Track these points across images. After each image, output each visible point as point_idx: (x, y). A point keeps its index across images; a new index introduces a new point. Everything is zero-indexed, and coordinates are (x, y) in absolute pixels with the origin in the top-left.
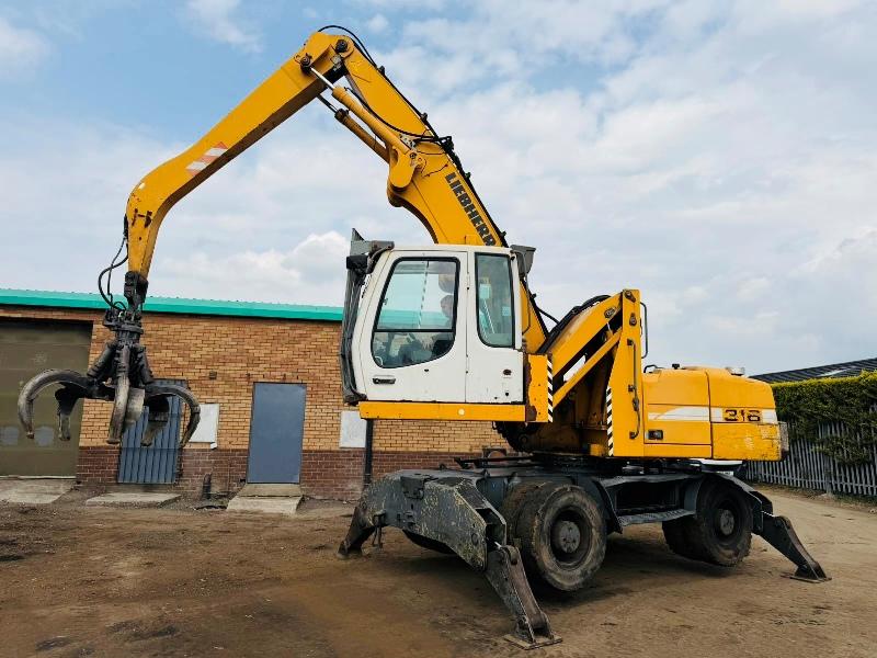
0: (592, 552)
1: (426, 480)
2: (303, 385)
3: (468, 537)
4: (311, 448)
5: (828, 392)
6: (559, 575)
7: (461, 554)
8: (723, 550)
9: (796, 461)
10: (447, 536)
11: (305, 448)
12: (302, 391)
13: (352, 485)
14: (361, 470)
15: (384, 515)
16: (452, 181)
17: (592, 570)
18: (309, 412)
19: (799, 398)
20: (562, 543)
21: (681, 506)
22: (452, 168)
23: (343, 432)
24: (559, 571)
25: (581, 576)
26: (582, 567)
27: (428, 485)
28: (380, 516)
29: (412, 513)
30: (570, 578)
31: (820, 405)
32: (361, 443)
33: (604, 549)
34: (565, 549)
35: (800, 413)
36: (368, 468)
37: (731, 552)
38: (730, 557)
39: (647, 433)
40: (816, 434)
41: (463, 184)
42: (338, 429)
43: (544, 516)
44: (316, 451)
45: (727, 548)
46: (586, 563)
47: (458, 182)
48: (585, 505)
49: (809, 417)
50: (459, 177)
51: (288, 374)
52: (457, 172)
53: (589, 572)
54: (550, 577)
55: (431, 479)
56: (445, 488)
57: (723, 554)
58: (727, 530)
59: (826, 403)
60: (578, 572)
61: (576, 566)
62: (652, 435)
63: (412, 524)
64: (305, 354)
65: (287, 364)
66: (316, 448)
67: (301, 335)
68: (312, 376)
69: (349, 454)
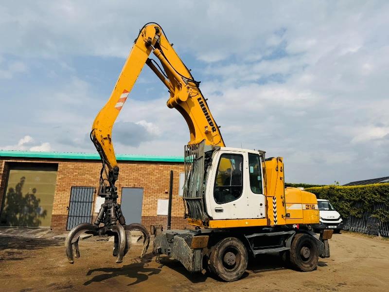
0: (241, 265)
1: (175, 235)
2: (142, 188)
3: (187, 259)
4: (145, 215)
5: (377, 190)
6: (226, 275)
7: (185, 266)
8: (304, 265)
9: (366, 221)
10: (181, 258)
11: (142, 215)
12: (141, 191)
15: (160, 249)
16: (200, 101)
17: (241, 272)
18: (145, 200)
19: (365, 193)
20: (227, 262)
21: (285, 245)
22: (200, 96)
23: (159, 208)
24: (226, 273)
25: (236, 275)
26: (237, 271)
27: (175, 237)
28: (159, 249)
29: (170, 248)
30: (231, 276)
31: (374, 196)
32: (166, 213)
33: (247, 264)
34: (229, 264)
35: (365, 199)
36: (169, 224)
37: (308, 265)
38: (308, 267)
40: (373, 209)
41: (204, 103)
42: (156, 207)
43: (219, 250)
44: (147, 217)
45: (306, 264)
46: (238, 270)
47: (202, 102)
48: (238, 246)
49: (369, 201)
50: (202, 100)
51: (135, 184)
52: (202, 98)
53: (240, 274)
54: (222, 276)
55: (177, 234)
56: (181, 238)
57: (304, 267)
58: (306, 256)
59: (376, 195)
60: (235, 273)
61: (234, 271)
64: (143, 176)
65: (136, 179)
66: (147, 215)
67: (141, 168)
68: (146, 185)
69: (161, 218)
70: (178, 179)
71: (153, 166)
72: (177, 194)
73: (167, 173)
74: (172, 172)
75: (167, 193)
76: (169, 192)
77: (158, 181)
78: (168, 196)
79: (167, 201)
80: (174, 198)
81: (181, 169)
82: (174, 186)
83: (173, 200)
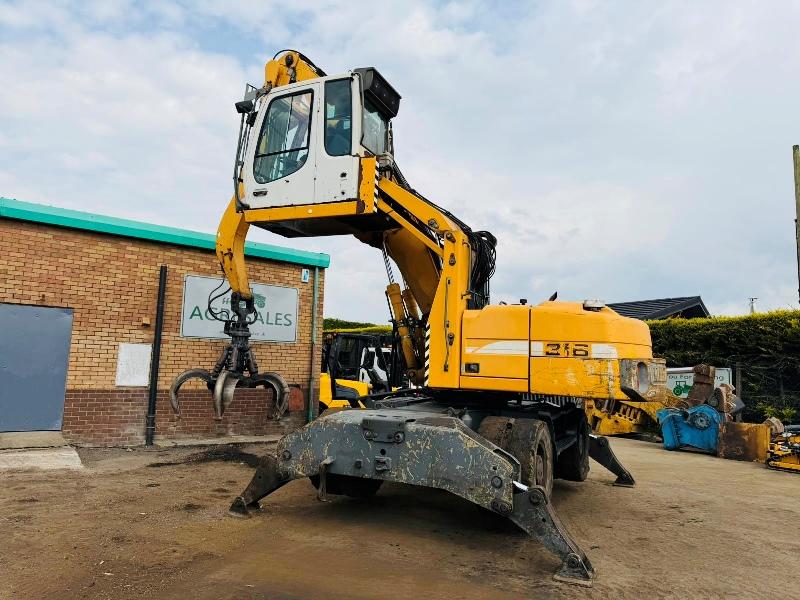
1: (405, 422)
2: (69, 309)
3: (485, 481)
4: (78, 387)
7: (471, 498)
10: (448, 481)
11: (70, 387)
12: (68, 318)
13: (129, 430)
14: (142, 411)
18: (79, 344)
23: (121, 368)
27: (411, 427)
29: (384, 459)
32: (144, 380)
36: (152, 409)
37: (583, 469)
38: (583, 473)
39: (463, 366)
42: (114, 365)
44: (85, 391)
45: (582, 466)
48: (545, 439)
51: (47, 294)
55: (410, 421)
62: (469, 368)
63: (383, 471)
64: (74, 273)
65: (50, 281)
66: (87, 387)
67: (68, 248)
68: (82, 300)
69: (127, 394)
70: (180, 291)
71: (107, 248)
72: (177, 330)
73: (148, 273)
74: (164, 270)
75: (146, 326)
76: (154, 325)
77: (120, 291)
78: (150, 335)
79: (148, 349)
80: (167, 342)
81: (188, 265)
82: (169, 309)
83: (164, 347)
